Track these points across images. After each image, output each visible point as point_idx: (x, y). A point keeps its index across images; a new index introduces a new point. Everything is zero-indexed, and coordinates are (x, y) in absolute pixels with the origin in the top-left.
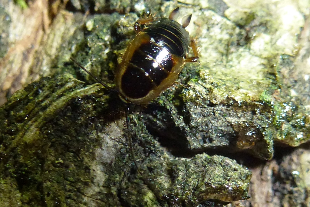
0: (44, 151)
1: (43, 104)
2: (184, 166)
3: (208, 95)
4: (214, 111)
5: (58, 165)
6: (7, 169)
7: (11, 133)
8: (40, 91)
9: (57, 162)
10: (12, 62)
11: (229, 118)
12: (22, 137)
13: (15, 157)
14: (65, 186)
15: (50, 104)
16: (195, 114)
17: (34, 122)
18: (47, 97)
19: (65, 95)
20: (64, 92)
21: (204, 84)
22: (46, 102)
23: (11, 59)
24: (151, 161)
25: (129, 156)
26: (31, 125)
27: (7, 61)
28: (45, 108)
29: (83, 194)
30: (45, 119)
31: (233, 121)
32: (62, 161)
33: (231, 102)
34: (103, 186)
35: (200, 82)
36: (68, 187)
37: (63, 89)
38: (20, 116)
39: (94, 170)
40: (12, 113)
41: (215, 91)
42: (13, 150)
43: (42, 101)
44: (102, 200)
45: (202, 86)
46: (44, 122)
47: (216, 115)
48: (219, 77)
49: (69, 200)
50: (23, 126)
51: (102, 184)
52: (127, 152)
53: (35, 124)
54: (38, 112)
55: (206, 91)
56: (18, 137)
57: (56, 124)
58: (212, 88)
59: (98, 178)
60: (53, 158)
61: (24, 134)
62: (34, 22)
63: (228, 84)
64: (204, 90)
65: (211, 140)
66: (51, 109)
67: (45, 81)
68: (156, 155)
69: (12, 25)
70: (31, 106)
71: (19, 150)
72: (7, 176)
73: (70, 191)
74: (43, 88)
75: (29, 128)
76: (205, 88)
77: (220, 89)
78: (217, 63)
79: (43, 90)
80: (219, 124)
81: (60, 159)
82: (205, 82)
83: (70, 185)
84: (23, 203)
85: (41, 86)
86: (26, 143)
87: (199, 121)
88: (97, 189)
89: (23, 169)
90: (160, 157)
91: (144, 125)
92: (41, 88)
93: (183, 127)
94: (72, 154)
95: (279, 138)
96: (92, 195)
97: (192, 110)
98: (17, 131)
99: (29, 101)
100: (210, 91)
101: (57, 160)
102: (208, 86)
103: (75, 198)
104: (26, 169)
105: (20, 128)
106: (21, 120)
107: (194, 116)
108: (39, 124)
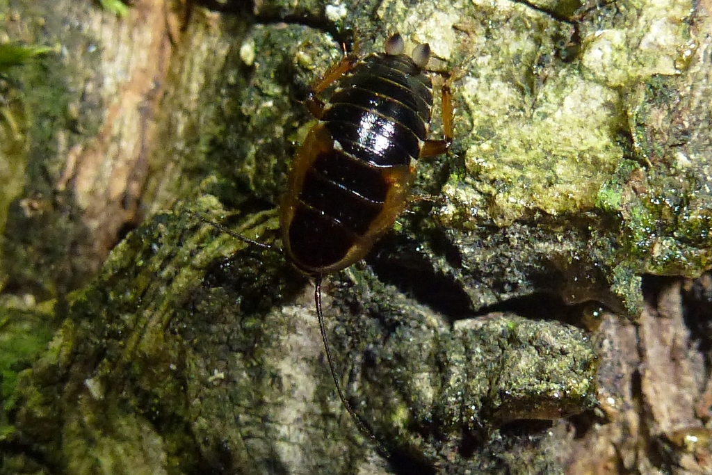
0: (182, 365)
1: (164, 274)
2: (464, 349)
3: (487, 208)
4: (507, 236)
5: (215, 383)
6: (124, 401)
7: (118, 338)
8: (155, 247)
9: (211, 379)
10: (117, 139)
11: (541, 245)
12: (138, 342)
13: (133, 380)
14: (237, 419)
15: (176, 273)
16: (470, 245)
17: (156, 309)
18: (168, 259)
19: (202, 248)
20: (202, 241)
21: (477, 184)
22: (169, 269)
23: (115, 131)
24: (400, 340)
25: (352, 342)
26: (151, 317)
27: (107, 139)
28: (169, 281)
29: (277, 422)
30: (171, 304)
31: (549, 251)
32: (222, 375)
33: (538, 215)
34: (314, 401)
35: (469, 179)
36: (243, 418)
37: (197, 237)
38: (126, 303)
39: (289, 376)
40: (112, 297)
41: (500, 199)
42: (128, 366)
43: (162, 268)
44: (316, 426)
45: (474, 187)
46: (172, 311)
47: (512, 243)
49: (251, 441)
50: (136, 321)
51: (310, 396)
52: (348, 334)
53: (157, 316)
54: (157, 290)
55: (481, 201)
56: (131, 344)
57: (195, 311)
58: (494, 192)
59: (301, 388)
60: (203, 373)
61: (140, 337)
62: (149, 34)
63: (529, 175)
64: (479, 197)
65: (515, 286)
66: (180, 283)
67: (161, 225)
68: (410, 327)
70: (142, 281)
71: (137, 369)
72: (128, 412)
73: (247, 424)
74: (160, 240)
75: (145, 326)
76: (480, 193)
77: (509, 193)
78: (513, 114)
79: (159, 245)
80: (522, 257)
81: (216, 371)
82: (480, 180)
83: (246, 413)
84: (169, 454)
85: (156, 235)
86: (144, 354)
87: (478, 259)
88: (302, 406)
89: (150, 402)
90: (418, 328)
91: (373, 274)
92: (156, 241)
93: (449, 272)
94: (239, 355)
95: (654, 272)
96: (298, 420)
97: (459, 241)
98: (127, 332)
99: (138, 271)
100: (489, 200)
101: (212, 374)
102: (486, 188)
103: (262, 434)
104: (156, 401)
105: (131, 326)
106: (131, 308)
107: (466, 251)
108: (163, 315)
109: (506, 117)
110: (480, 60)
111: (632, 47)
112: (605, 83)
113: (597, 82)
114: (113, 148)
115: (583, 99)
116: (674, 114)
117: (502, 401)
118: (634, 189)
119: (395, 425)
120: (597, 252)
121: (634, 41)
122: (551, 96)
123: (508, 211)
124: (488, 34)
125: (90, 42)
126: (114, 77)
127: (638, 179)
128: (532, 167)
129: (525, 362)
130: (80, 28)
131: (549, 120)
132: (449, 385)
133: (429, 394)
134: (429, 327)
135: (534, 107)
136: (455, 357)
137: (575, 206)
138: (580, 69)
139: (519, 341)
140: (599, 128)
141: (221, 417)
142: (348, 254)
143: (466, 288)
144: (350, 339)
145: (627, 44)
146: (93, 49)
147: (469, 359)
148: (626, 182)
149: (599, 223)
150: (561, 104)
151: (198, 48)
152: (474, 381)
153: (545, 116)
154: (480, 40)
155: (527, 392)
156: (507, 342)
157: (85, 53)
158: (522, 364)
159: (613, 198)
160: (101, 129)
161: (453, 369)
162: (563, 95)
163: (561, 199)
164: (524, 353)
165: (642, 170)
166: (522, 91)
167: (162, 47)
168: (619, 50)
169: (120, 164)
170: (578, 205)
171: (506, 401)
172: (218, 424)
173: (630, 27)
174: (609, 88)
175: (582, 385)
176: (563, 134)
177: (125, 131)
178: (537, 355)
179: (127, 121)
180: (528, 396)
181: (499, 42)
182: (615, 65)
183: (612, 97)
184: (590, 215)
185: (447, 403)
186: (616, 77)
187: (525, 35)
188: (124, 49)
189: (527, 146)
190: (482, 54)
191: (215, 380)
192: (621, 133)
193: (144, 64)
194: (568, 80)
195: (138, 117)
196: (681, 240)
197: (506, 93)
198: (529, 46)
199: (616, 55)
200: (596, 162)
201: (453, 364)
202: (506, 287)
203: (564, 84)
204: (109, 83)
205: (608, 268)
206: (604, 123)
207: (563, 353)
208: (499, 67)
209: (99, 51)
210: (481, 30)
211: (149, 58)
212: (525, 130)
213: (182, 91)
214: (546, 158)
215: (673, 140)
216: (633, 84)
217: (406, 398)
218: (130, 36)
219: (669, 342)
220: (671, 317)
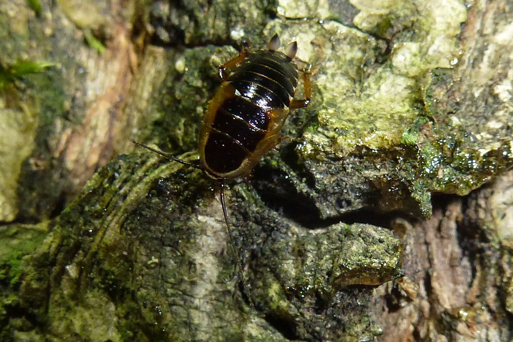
0: (130, 252)
1: (122, 191)
2: (316, 244)
3: (331, 146)
4: (344, 166)
5: (152, 266)
6: (92, 279)
7: (89, 235)
8: (116, 175)
9: (150, 262)
10: (94, 128)
11: (366, 172)
12: (102, 238)
13: (99, 263)
14: (166, 291)
15: (130, 191)
16: (320, 173)
17: (115, 215)
18: (125, 181)
19: (147, 175)
20: (147, 171)
21: (326, 132)
22: (125, 188)
23: (93, 123)
24: (274, 240)
25: (243, 240)
26: (112, 221)
27: (88, 128)
28: (125, 196)
29: (192, 296)
30: (126, 211)
31: (371, 175)
32: (157, 260)
33: (364, 150)
34: (217, 283)
35: (320, 129)
36: (170, 291)
37: (144, 168)
38: (96, 212)
39: (201, 264)
40: (87, 208)
41: (340, 140)
42: (95, 254)
43: (120, 188)
44: (217, 300)
45: (323, 134)
46: (126, 215)
47: (347, 171)
48: (348, 117)
49: (174, 307)
50: (102, 224)
51: (215, 279)
52: (240, 235)
53: (115, 220)
54: (117, 203)
55: (328, 142)
56: (98, 238)
57: (141, 215)
58: (336, 136)
59: (208, 273)
60: (144, 259)
61: (104, 234)
62: (117, 66)
63: (358, 127)
64: (327, 140)
65: (349, 203)
66: (132, 197)
67: (121, 161)
68: (281, 232)
69: (89, 78)
70: (107, 197)
71: (101, 255)
72: (94, 288)
73: (173, 295)
74: (120, 171)
75: (108, 226)
76: (327, 137)
77: (346, 136)
78: (349, 95)
79: (119, 174)
80: (354, 181)
81: (153, 257)
82: (327, 130)
83: (172, 288)
84: (119, 318)
85: (117, 167)
86: (106, 245)
87: (325, 182)
88: (209, 287)
89: (109, 277)
90: (286, 233)
91: (257, 196)
92: (117, 171)
93: (306, 192)
94: (168, 249)
95: (439, 189)
96: (205, 296)
97: (314, 169)
98: (96, 231)
99: (104, 190)
100: (333, 141)
101: (151, 259)
102: (331, 134)
103: (182, 303)
104: (113, 277)
105: (99, 227)
106: (99, 215)
107: (318, 176)
108: (120, 218)
109: (344, 97)
110: (328, 64)
111: (423, 53)
112: (406, 75)
113: (401, 75)
114: (91, 134)
115: (393, 86)
116: (450, 93)
117: (341, 272)
118: (426, 135)
119: (270, 295)
120: (403, 173)
121: (424, 50)
122: (373, 85)
123: (346, 147)
124: (333, 48)
125: (79, 66)
126: (94, 89)
127: (428, 129)
128: (361, 123)
129: (356, 247)
130: (74, 58)
131: (371, 99)
132: (306, 264)
133: (293, 273)
134: (293, 234)
135: (361, 91)
136: (309, 247)
137: (388, 144)
138: (391, 67)
139: (352, 235)
140: (403, 101)
141: (155, 288)
142: (242, 164)
143: (318, 205)
144: (242, 239)
145: (420, 52)
146: (81, 71)
147: (319, 249)
148: (420, 130)
149: (403, 154)
150: (379, 89)
151: (149, 72)
152: (322, 261)
153: (369, 96)
154: (328, 52)
155: (358, 265)
156: (344, 237)
157: (76, 74)
158: (354, 248)
159: (412, 138)
160: (84, 121)
161: (309, 255)
162: (380, 84)
163: (379, 140)
164: (355, 242)
165: (431, 123)
166: (354, 81)
167: (125, 76)
168: (415, 55)
169: (95, 145)
170: (390, 143)
171: (344, 271)
172: (153, 293)
173: (422, 41)
174: (409, 78)
175: (393, 261)
176: (381, 106)
177: (100, 124)
178: (363, 243)
179: (101, 118)
180: (358, 267)
181: (340, 53)
182: (413, 65)
183: (411, 83)
184: (397, 148)
185: (305, 276)
186: (413, 71)
187: (356, 48)
188: (101, 75)
189: (358, 112)
190: (329, 60)
191: (152, 263)
192: (417, 102)
193: (113, 84)
194: (383, 75)
195: (108, 117)
196: (456, 169)
197: (344, 83)
198: (359, 55)
199: (413, 59)
200: (401, 118)
201: (309, 251)
202: (344, 203)
203: (381, 78)
204: (91, 94)
205: (409, 182)
206: (406, 98)
207: (381, 241)
208: (339, 68)
209: (85, 74)
210: (329, 45)
211: (117, 81)
212: (356, 103)
213: (137, 99)
214: (369, 118)
215: (449, 109)
216: (424, 74)
217: (277, 277)
218: (106, 65)
219: (448, 254)
220: (449, 237)
